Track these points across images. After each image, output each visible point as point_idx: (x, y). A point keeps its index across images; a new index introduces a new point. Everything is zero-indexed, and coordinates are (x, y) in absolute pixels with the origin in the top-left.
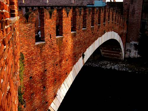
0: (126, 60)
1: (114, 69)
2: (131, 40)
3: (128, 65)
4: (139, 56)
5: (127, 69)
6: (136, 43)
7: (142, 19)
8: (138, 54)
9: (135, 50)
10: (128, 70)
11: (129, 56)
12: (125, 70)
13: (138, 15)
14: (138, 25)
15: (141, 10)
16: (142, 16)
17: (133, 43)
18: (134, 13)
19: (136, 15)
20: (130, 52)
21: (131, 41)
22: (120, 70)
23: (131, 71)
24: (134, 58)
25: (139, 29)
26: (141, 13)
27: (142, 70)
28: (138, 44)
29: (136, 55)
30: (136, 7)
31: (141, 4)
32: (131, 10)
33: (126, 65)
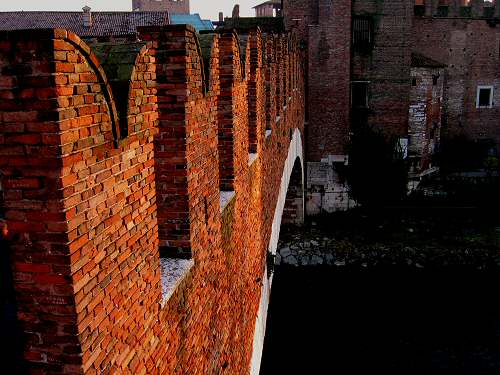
0: (314, 224)
1: (282, 262)
2: (322, 152)
3: (326, 242)
4: (353, 203)
5: (330, 257)
6: (340, 159)
7: (353, 76)
8: (352, 195)
9: (339, 183)
10: (332, 261)
11: (320, 208)
12: (321, 261)
13: (338, 62)
14: (343, 98)
15: (348, 43)
16: (352, 65)
17: (330, 159)
18: (327, 57)
19: (332, 62)
20: (322, 191)
21: (322, 154)
22: (305, 263)
23: (343, 263)
24: (339, 213)
25: (347, 112)
26: (348, 56)
27: (380, 252)
28: (346, 163)
29: (345, 201)
30: (330, 35)
31: (344, 24)
32: (313, 45)
33: (320, 242)
